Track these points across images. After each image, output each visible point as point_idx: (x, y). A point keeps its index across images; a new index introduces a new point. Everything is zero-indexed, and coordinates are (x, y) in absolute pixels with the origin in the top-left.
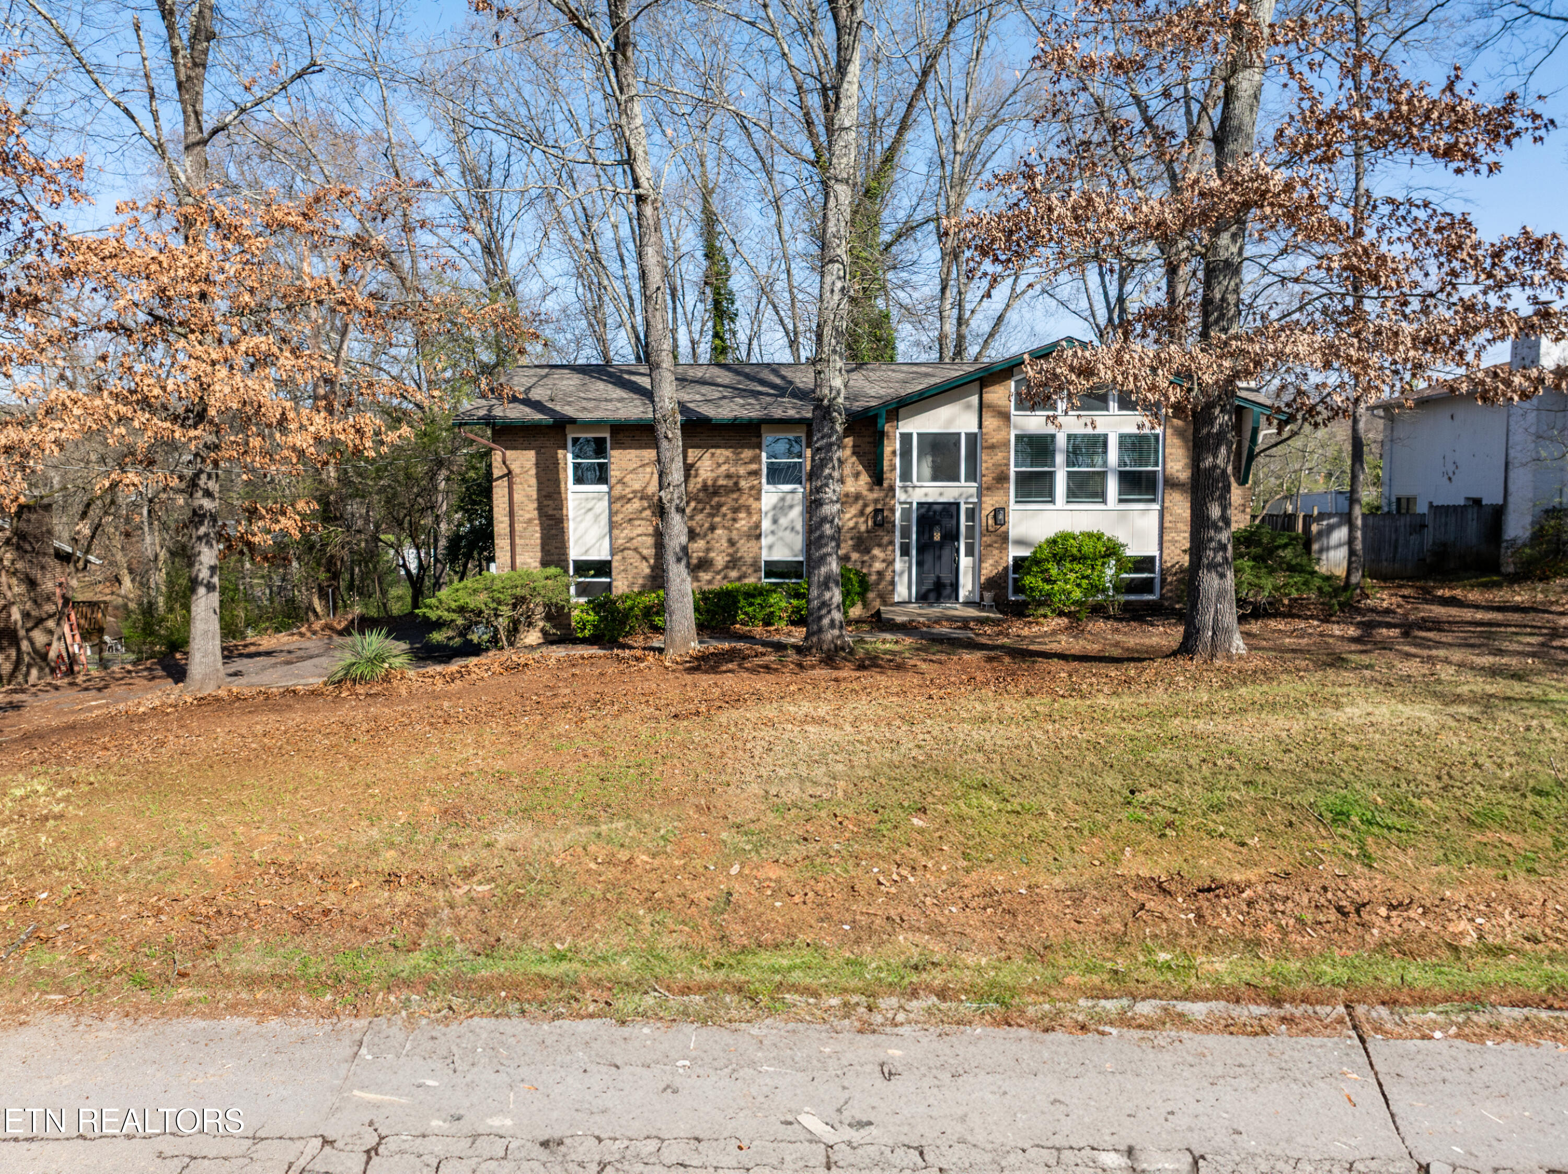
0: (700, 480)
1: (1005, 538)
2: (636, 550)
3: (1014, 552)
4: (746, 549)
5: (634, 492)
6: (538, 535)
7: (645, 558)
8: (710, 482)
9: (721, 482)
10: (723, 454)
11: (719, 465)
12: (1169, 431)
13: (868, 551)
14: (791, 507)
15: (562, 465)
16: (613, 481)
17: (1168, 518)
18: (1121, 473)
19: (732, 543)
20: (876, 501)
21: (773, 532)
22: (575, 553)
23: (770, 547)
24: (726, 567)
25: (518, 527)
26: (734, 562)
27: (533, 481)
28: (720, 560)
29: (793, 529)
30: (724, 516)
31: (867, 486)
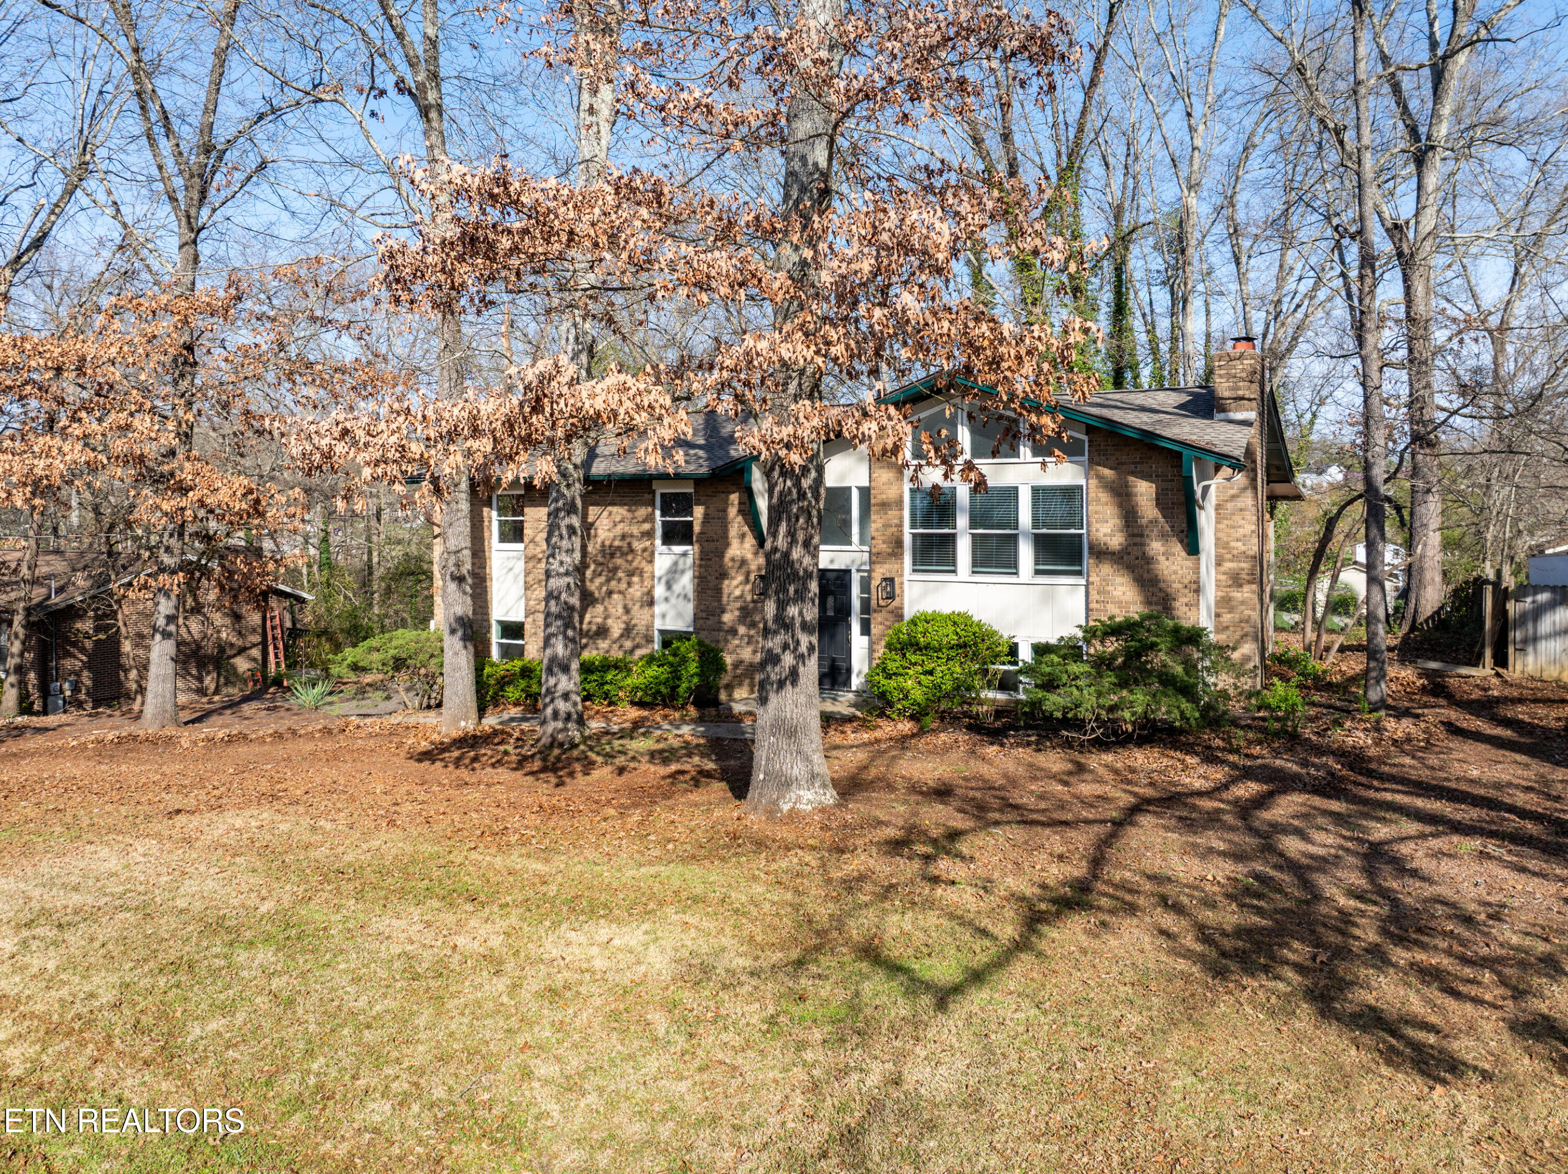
0: (599, 540)
1: (898, 615)
4: (640, 617)
8: (607, 543)
9: (617, 543)
10: (619, 511)
11: (615, 524)
12: (1096, 482)
13: (752, 625)
14: (683, 572)
15: (488, 523)
16: (527, 539)
17: (1095, 596)
18: (1036, 536)
19: (627, 611)
20: (760, 567)
21: (667, 599)
22: (497, 613)
23: (664, 616)
24: (622, 636)
26: (628, 631)
28: (616, 630)
29: (685, 596)
30: (619, 580)
31: (753, 550)
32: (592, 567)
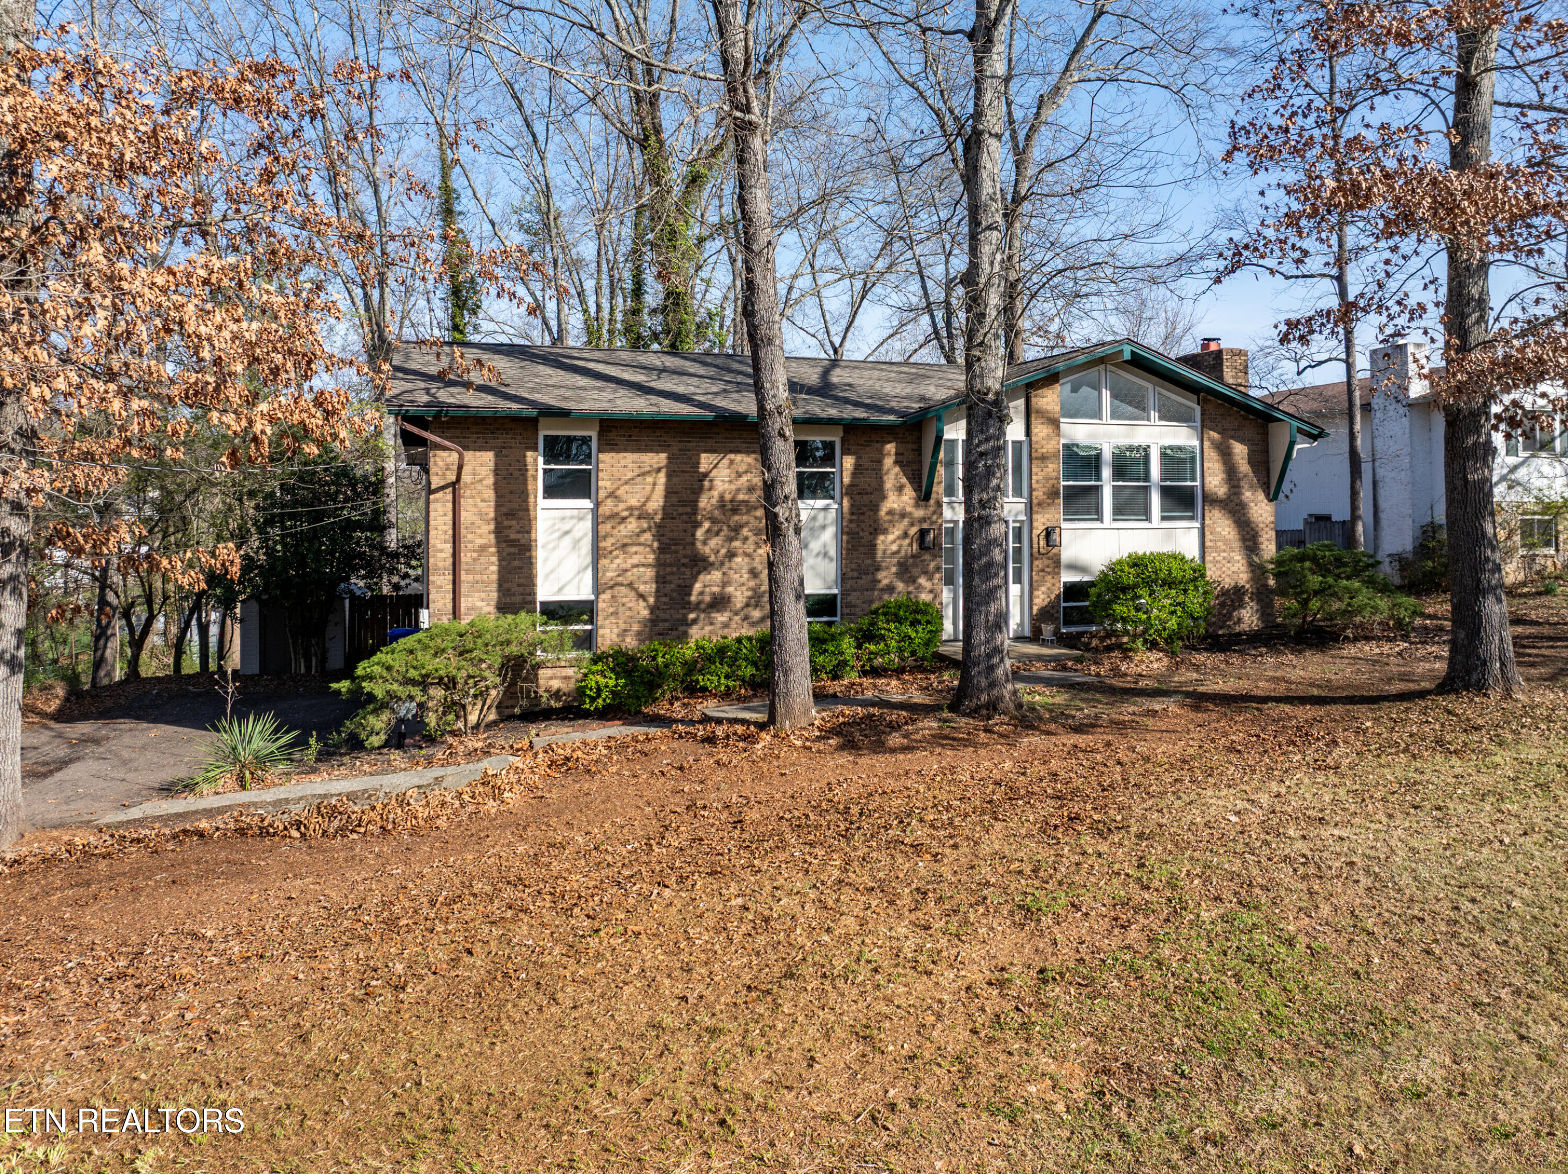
0: (715, 493)
1: (1056, 562)
2: (630, 585)
3: (1068, 577)
5: (631, 509)
6: (494, 568)
7: (642, 596)
8: (728, 497)
9: (741, 497)
10: (743, 460)
11: (739, 475)
12: (1207, 444)
13: (913, 580)
14: (824, 527)
15: (530, 473)
16: (602, 494)
17: (1208, 536)
18: (1163, 488)
20: (923, 520)
22: (545, 592)
24: (747, 605)
25: (466, 558)
27: (490, 494)
29: (826, 555)
30: (746, 539)
31: (912, 502)
32: (707, 525)
